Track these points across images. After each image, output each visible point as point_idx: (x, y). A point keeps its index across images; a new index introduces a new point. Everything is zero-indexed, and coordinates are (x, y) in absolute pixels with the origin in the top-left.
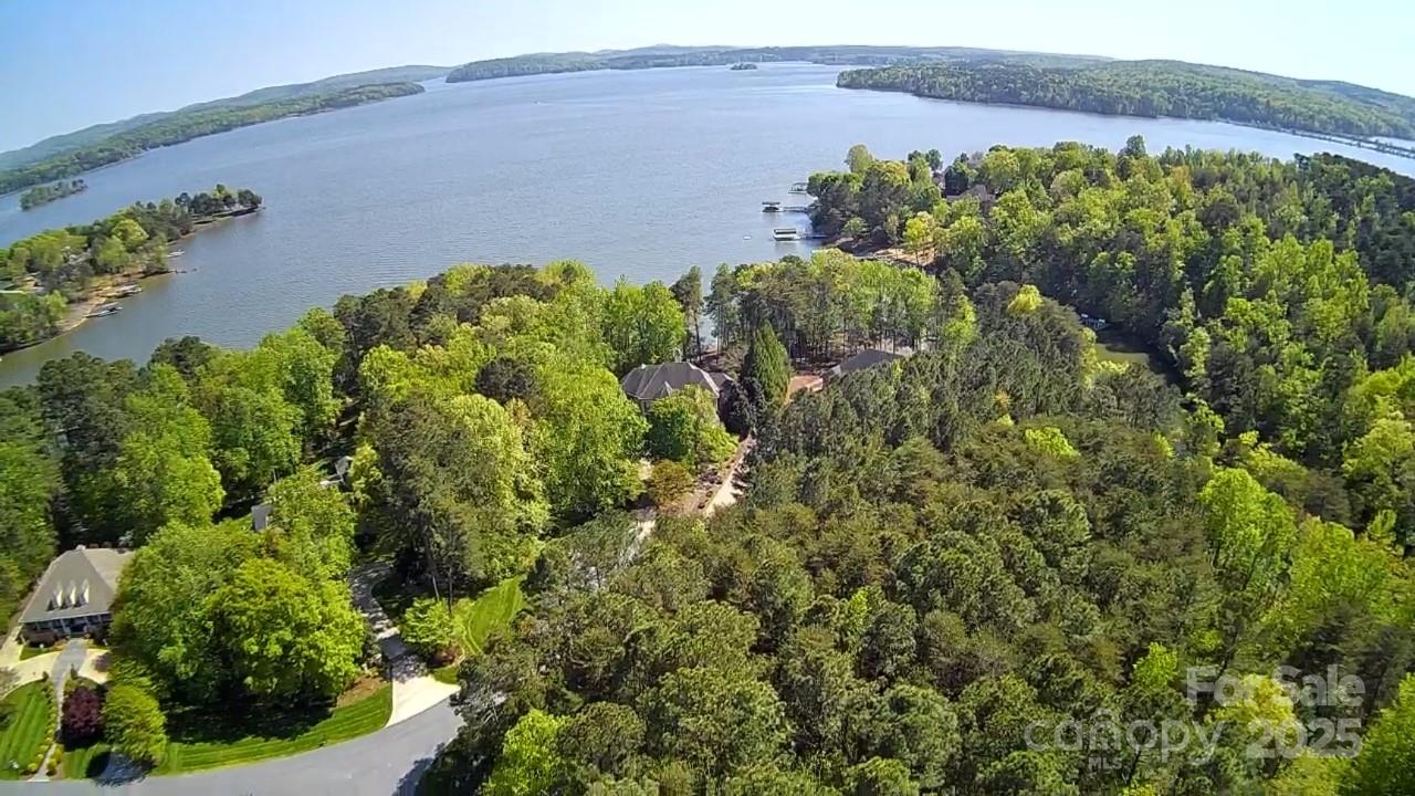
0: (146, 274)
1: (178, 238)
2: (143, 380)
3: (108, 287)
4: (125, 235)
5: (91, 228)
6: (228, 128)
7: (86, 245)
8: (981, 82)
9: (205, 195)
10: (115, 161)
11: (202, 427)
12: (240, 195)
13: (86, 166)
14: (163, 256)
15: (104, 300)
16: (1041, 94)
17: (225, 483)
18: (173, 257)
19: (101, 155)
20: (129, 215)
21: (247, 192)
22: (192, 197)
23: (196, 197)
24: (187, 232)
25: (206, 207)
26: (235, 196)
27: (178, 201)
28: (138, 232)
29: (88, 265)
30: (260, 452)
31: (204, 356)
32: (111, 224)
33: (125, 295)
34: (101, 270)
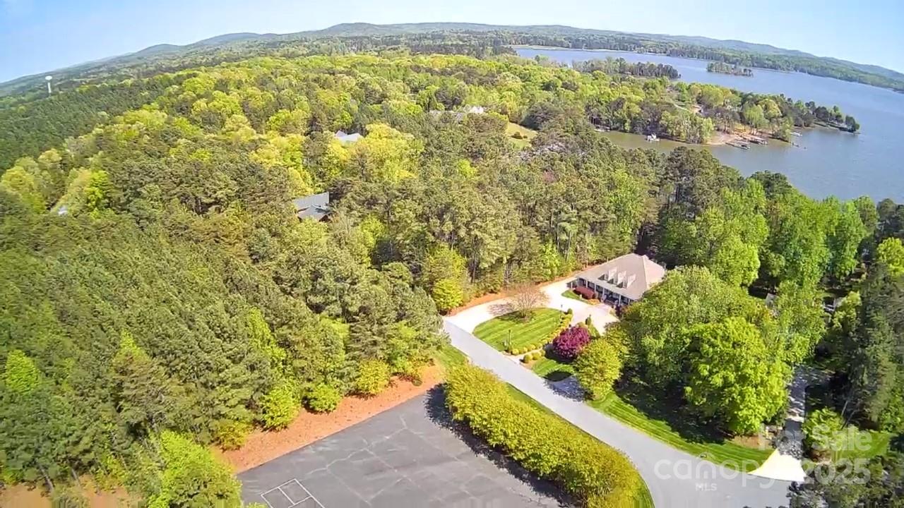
0: (774, 136)
1: (801, 126)
2: (739, 184)
3: (747, 133)
4: (766, 108)
5: (747, 95)
6: (850, 80)
7: (740, 103)
9: (825, 109)
10: (775, 69)
11: (764, 230)
12: (847, 118)
13: (755, 64)
14: (787, 131)
15: (741, 138)
17: (760, 271)
18: (794, 135)
19: (766, 61)
20: (774, 98)
21: (851, 118)
22: (817, 107)
23: (819, 107)
24: (808, 126)
25: (822, 116)
26: (844, 118)
27: (808, 105)
28: (775, 110)
29: (737, 114)
30: (793, 264)
31: (786, 189)
32: (759, 98)
33: (756, 142)
34: (744, 120)
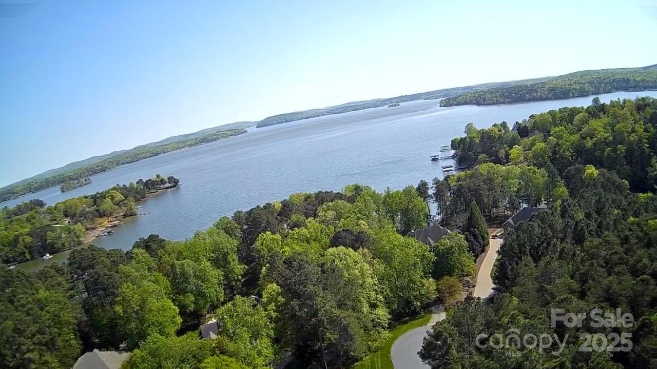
0: (125, 216)
1: (139, 200)
2: (129, 256)
3: (106, 222)
4: (112, 198)
5: (95, 195)
6: (157, 154)
7: (93, 204)
8: (507, 94)
9: (151, 180)
10: (104, 171)
11: (165, 282)
12: (168, 178)
13: (90, 173)
14: (133, 207)
15: (105, 228)
16: (535, 94)
17: (182, 313)
19: (97, 168)
20: (114, 189)
21: (172, 177)
22: (145, 181)
23: (146, 181)
24: (144, 197)
25: (151, 185)
26: (166, 179)
27: (137, 183)
28: (119, 196)
29: (95, 212)
30: (200, 295)
31: (161, 243)
32: (105, 193)
33: (115, 226)
34: (102, 215)
